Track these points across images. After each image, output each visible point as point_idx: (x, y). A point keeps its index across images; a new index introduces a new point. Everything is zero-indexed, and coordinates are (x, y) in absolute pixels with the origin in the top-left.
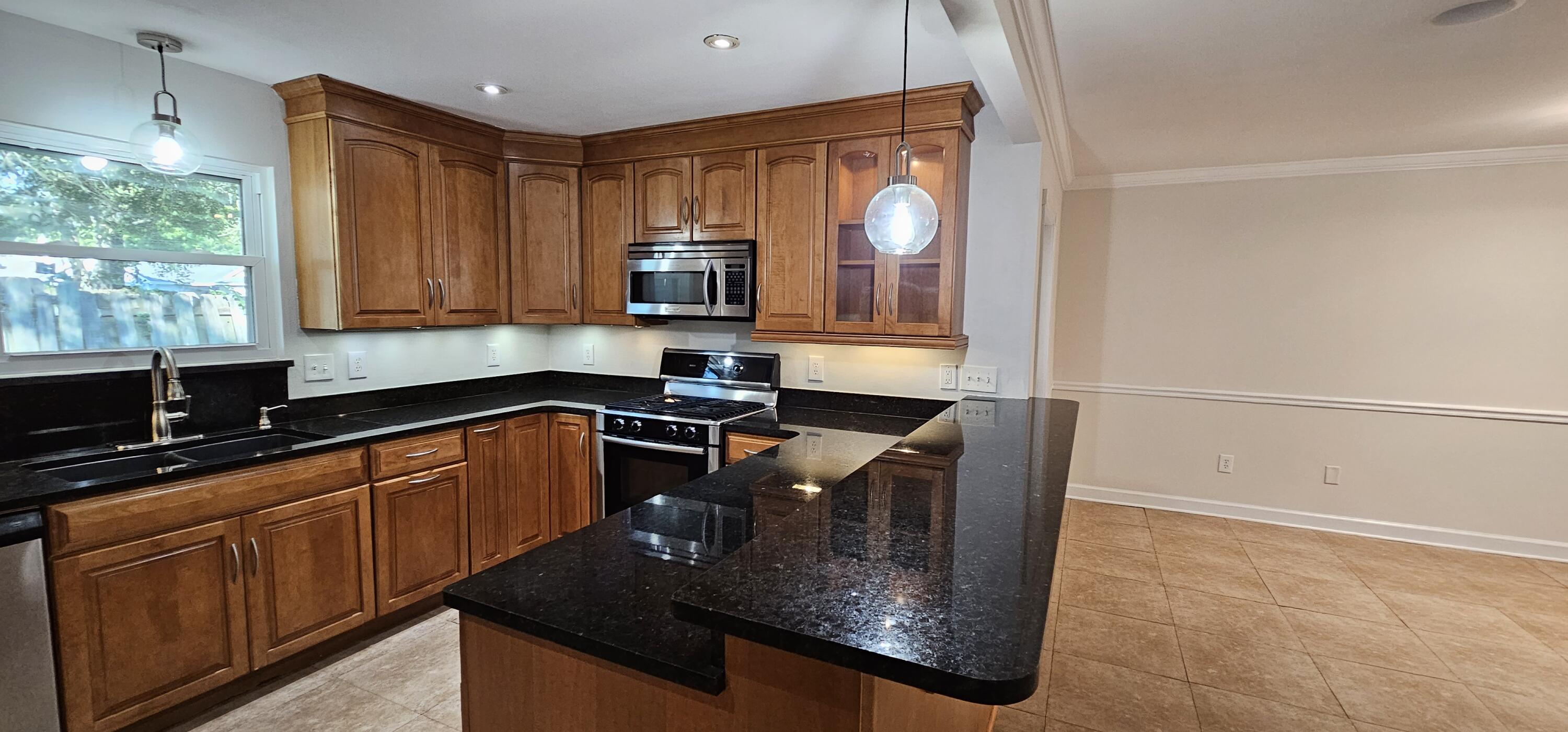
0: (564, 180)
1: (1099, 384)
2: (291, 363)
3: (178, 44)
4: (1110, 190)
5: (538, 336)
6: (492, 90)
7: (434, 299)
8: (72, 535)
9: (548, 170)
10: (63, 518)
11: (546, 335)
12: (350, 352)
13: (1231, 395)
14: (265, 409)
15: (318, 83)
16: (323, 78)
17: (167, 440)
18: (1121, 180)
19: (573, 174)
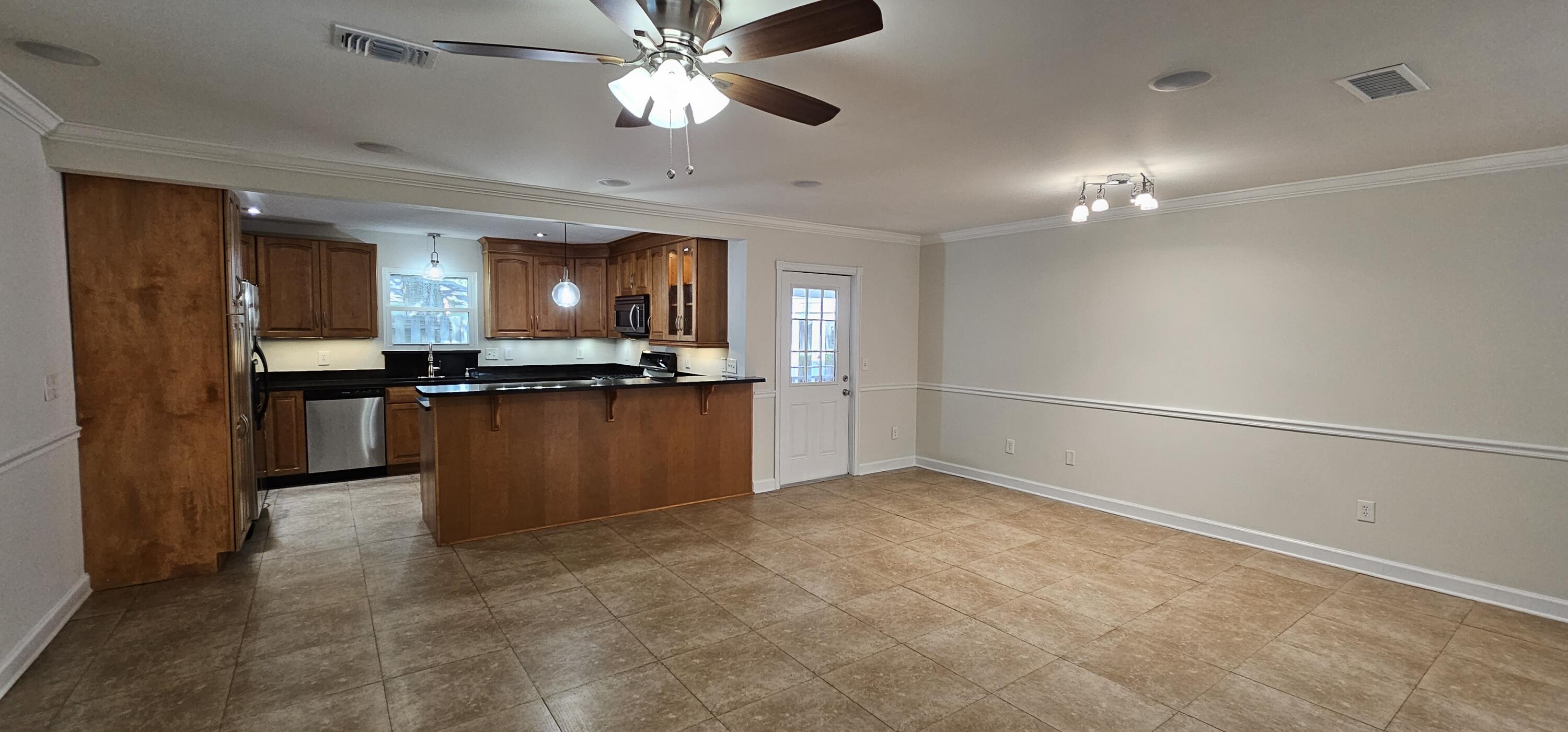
0: (600, 265)
1: (940, 385)
2: (480, 352)
3: (439, 235)
4: (943, 244)
5: (608, 344)
6: (540, 235)
7: (534, 325)
8: (391, 398)
9: (592, 260)
10: (388, 392)
11: (613, 345)
12: (506, 349)
13: (1004, 393)
14: (467, 369)
15: (484, 240)
16: (486, 238)
17: (433, 376)
18: (945, 237)
19: (603, 261)
